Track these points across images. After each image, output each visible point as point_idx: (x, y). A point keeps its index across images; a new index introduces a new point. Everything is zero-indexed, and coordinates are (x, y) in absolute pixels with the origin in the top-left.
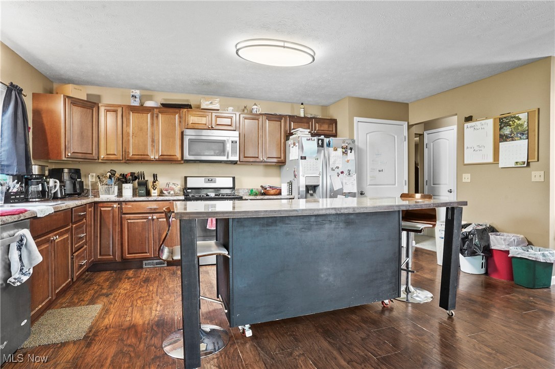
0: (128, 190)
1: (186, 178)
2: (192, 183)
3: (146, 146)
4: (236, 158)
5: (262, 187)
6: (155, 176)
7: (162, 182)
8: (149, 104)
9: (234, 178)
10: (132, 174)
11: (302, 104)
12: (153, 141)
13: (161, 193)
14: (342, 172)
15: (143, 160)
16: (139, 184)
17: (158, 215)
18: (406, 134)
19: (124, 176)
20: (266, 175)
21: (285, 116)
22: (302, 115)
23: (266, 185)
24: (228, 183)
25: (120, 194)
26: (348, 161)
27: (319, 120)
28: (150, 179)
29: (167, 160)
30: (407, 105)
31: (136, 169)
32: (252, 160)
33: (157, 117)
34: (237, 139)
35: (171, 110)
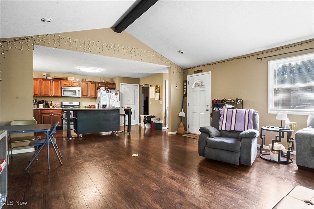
0: (41, 106)
1: (62, 102)
2: (64, 104)
3: (48, 92)
4: (80, 96)
5: (89, 105)
6: (52, 102)
7: (54, 103)
8: (49, 78)
9: (79, 102)
10: (43, 101)
11: (103, 78)
12: (51, 90)
13: (53, 107)
14: (115, 101)
15: (47, 96)
16: (46, 104)
17: (54, 114)
18: (138, 88)
19: (40, 101)
20: (91, 101)
21: (97, 82)
22: (103, 82)
23: (91, 105)
24: (77, 104)
25: (38, 107)
26: (117, 97)
27: (109, 83)
28: (49, 103)
29: (56, 96)
30: (139, 79)
31: (44, 99)
32: (85, 96)
33: (52, 82)
34: (80, 90)
35: (57, 80)
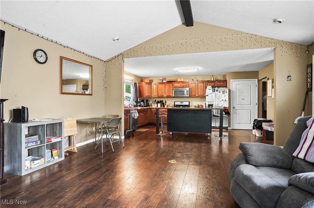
0: (159, 105)
1: (175, 102)
2: (177, 103)
3: (163, 93)
4: (188, 96)
5: (198, 105)
6: (165, 101)
7: (168, 103)
8: (164, 81)
9: (189, 102)
10: (160, 101)
12: (165, 92)
13: (168, 106)
14: (222, 100)
15: (162, 97)
16: (162, 104)
18: (257, 84)
19: (158, 101)
20: (200, 101)
21: (205, 81)
24: (187, 103)
25: (157, 106)
26: (225, 96)
29: (169, 97)
30: (258, 72)
31: (161, 99)
32: (194, 96)
33: (166, 85)
34: (188, 90)
35: (170, 83)
